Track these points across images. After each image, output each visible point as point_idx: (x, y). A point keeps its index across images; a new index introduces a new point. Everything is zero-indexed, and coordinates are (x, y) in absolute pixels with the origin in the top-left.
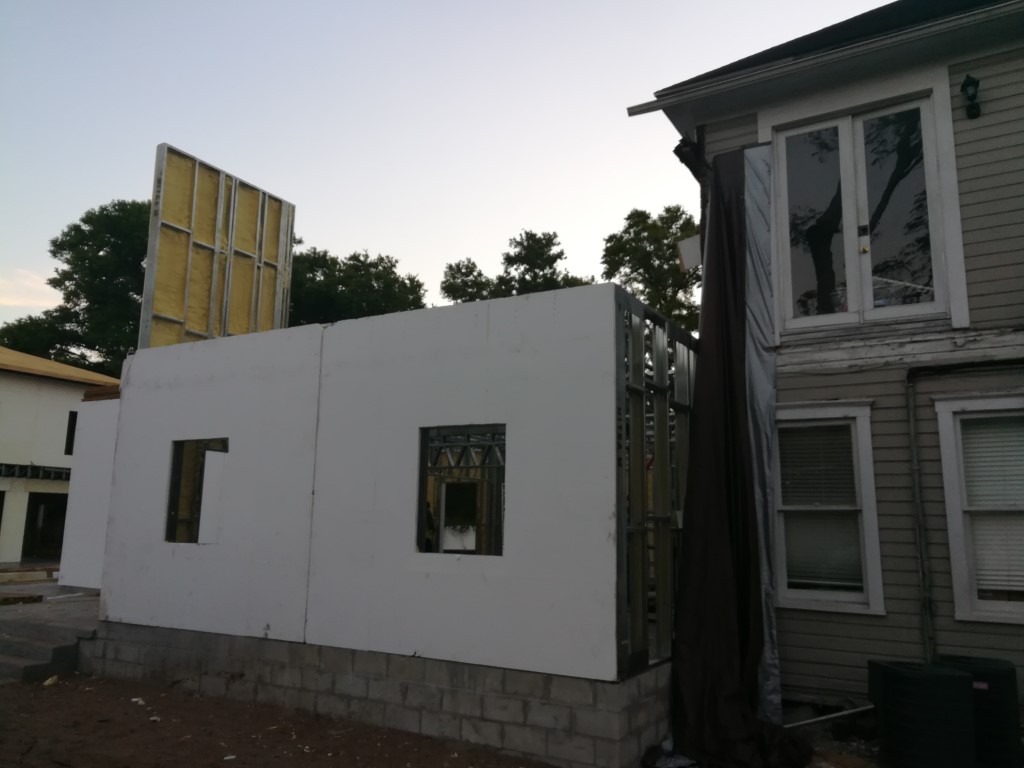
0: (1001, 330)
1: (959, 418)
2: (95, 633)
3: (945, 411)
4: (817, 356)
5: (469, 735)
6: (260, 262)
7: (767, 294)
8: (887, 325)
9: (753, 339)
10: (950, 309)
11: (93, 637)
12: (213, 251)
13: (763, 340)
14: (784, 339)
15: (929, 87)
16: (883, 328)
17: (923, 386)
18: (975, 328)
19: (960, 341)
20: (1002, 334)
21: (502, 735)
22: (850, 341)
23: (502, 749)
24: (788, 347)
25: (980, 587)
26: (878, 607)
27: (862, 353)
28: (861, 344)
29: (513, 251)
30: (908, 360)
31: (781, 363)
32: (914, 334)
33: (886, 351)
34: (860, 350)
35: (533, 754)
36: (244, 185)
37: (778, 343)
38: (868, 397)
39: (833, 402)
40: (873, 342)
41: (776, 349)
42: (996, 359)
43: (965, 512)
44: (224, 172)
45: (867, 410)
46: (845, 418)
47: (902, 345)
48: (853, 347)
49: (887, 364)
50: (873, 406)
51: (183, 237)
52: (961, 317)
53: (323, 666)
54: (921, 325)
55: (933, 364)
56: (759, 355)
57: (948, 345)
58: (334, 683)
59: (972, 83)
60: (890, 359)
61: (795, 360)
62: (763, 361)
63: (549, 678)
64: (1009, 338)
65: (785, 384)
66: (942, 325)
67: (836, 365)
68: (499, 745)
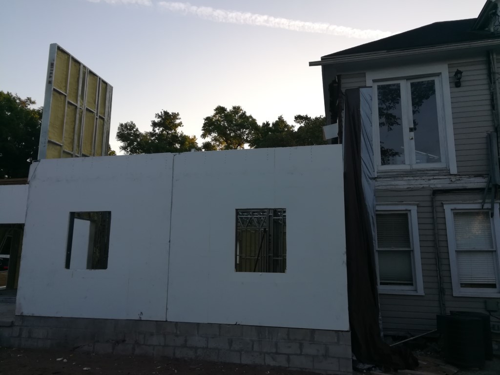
0: (469, 176)
1: (453, 211)
2: (12, 322)
3: (448, 208)
4: (393, 183)
5: (270, 362)
6: (97, 115)
7: (371, 154)
8: (423, 171)
9: (365, 174)
10: (449, 166)
11: (12, 325)
12: (76, 107)
13: (369, 174)
14: (379, 174)
15: (440, 72)
16: (422, 172)
17: (439, 198)
18: (459, 175)
19: (453, 180)
20: (469, 178)
21: (288, 360)
22: (407, 177)
23: (289, 367)
24: (380, 178)
25: (461, 282)
26: (421, 292)
27: (413, 182)
28: (412, 178)
29: (157, 120)
30: (432, 186)
31: (378, 185)
32: (434, 176)
33: (423, 182)
34: (411, 181)
35: (306, 369)
36: (91, 73)
37: (376, 176)
38: (415, 201)
39: (401, 203)
40: (418, 178)
41: (375, 178)
42: (467, 188)
43: (456, 251)
44: (82, 64)
45: (416, 207)
46: (406, 210)
47: (429, 180)
48: (409, 180)
49: (423, 188)
50: (418, 206)
51: (63, 97)
52: (454, 170)
53: (178, 332)
54: (437, 172)
55: (442, 189)
56: (367, 181)
57: (448, 181)
58: (186, 341)
59: (459, 73)
60: (425, 186)
61: (384, 184)
62: (369, 184)
63: (313, 331)
64: (472, 179)
65: (379, 194)
66: (446, 172)
67: (402, 187)
68: (287, 366)
